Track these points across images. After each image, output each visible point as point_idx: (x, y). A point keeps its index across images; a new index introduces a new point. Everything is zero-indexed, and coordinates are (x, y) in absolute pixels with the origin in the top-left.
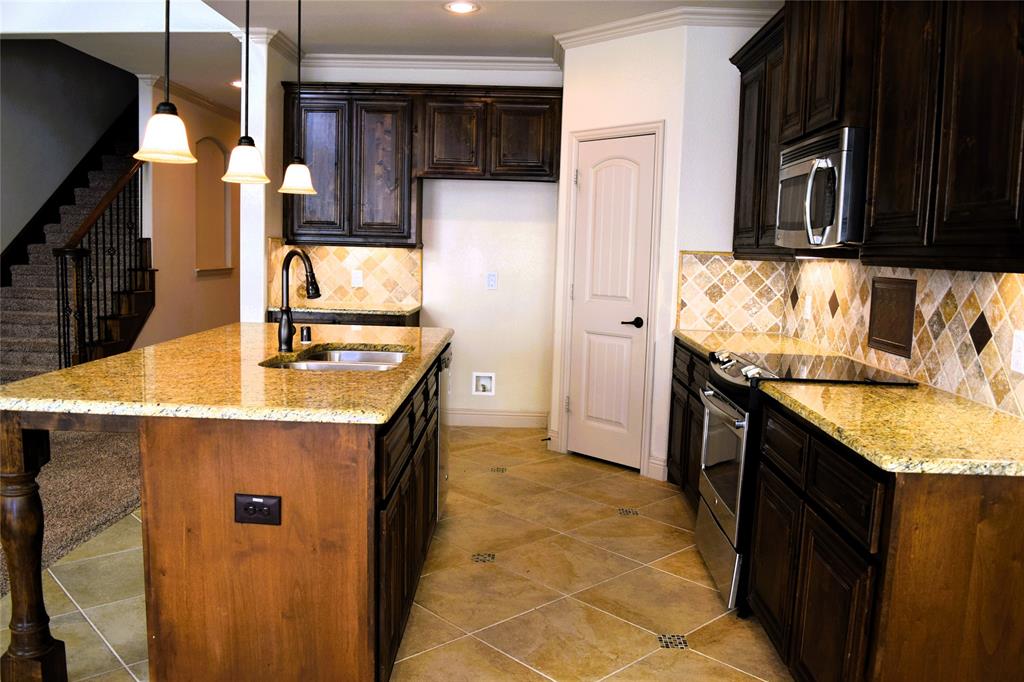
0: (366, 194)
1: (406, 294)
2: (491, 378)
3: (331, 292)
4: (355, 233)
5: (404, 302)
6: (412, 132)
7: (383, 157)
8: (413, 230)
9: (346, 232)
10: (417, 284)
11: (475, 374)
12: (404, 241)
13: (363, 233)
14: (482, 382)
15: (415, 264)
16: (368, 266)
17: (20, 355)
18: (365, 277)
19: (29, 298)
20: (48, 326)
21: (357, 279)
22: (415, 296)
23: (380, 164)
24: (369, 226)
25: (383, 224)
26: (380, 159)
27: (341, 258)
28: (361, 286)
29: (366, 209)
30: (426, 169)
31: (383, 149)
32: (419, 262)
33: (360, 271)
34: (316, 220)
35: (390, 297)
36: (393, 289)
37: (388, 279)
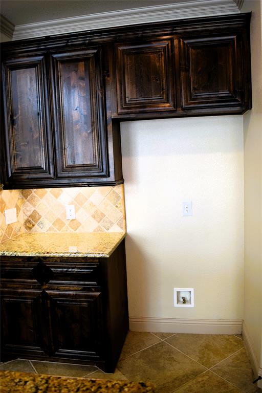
0: (67, 140)
1: (112, 224)
2: (190, 292)
3: (51, 224)
4: (59, 175)
5: (111, 230)
6: (104, 77)
8: (112, 169)
9: (52, 175)
10: (122, 215)
11: (176, 289)
12: (105, 180)
13: (67, 175)
14: (182, 295)
15: (118, 197)
16: (78, 203)
18: (76, 211)
21: (71, 213)
22: (120, 225)
23: (77, 109)
24: (72, 167)
25: (84, 166)
26: (77, 105)
27: (57, 196)
28: (74, 218)
29: (68, 152)
30: (120, 111)
32: (121, 195)
33: (73, 206)
34: (26, 166)
35: (99, 226)
36: (101, 219)
37: (96, 212)
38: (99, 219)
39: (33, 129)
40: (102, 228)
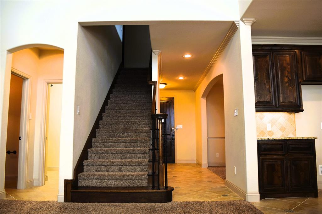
1: (289, 133)
3: (258, 134)
4: (278, 106)
7: (287, 74)
10: (294, 128)
11: (320, 166)
15: (292, 120)
16: (273, 123)
17: (117, 168)
18: (272, 126)
19: (110, 142)
20: (125, 154)
21: (269, 127)
22: (293, 133)
23: (287, 77)
24: (284, 103)
25: (290, 102)
26: (286, 75)
28: (271, 130)
30: (304, 79)
31: (287, 71)
33: (270, 124)
34: (262, 101)
35: (283, 134)
36: (284, 131)
37: (282, 127)
38: (283, 131)
39: (266, 84)
40: (285, 135)
